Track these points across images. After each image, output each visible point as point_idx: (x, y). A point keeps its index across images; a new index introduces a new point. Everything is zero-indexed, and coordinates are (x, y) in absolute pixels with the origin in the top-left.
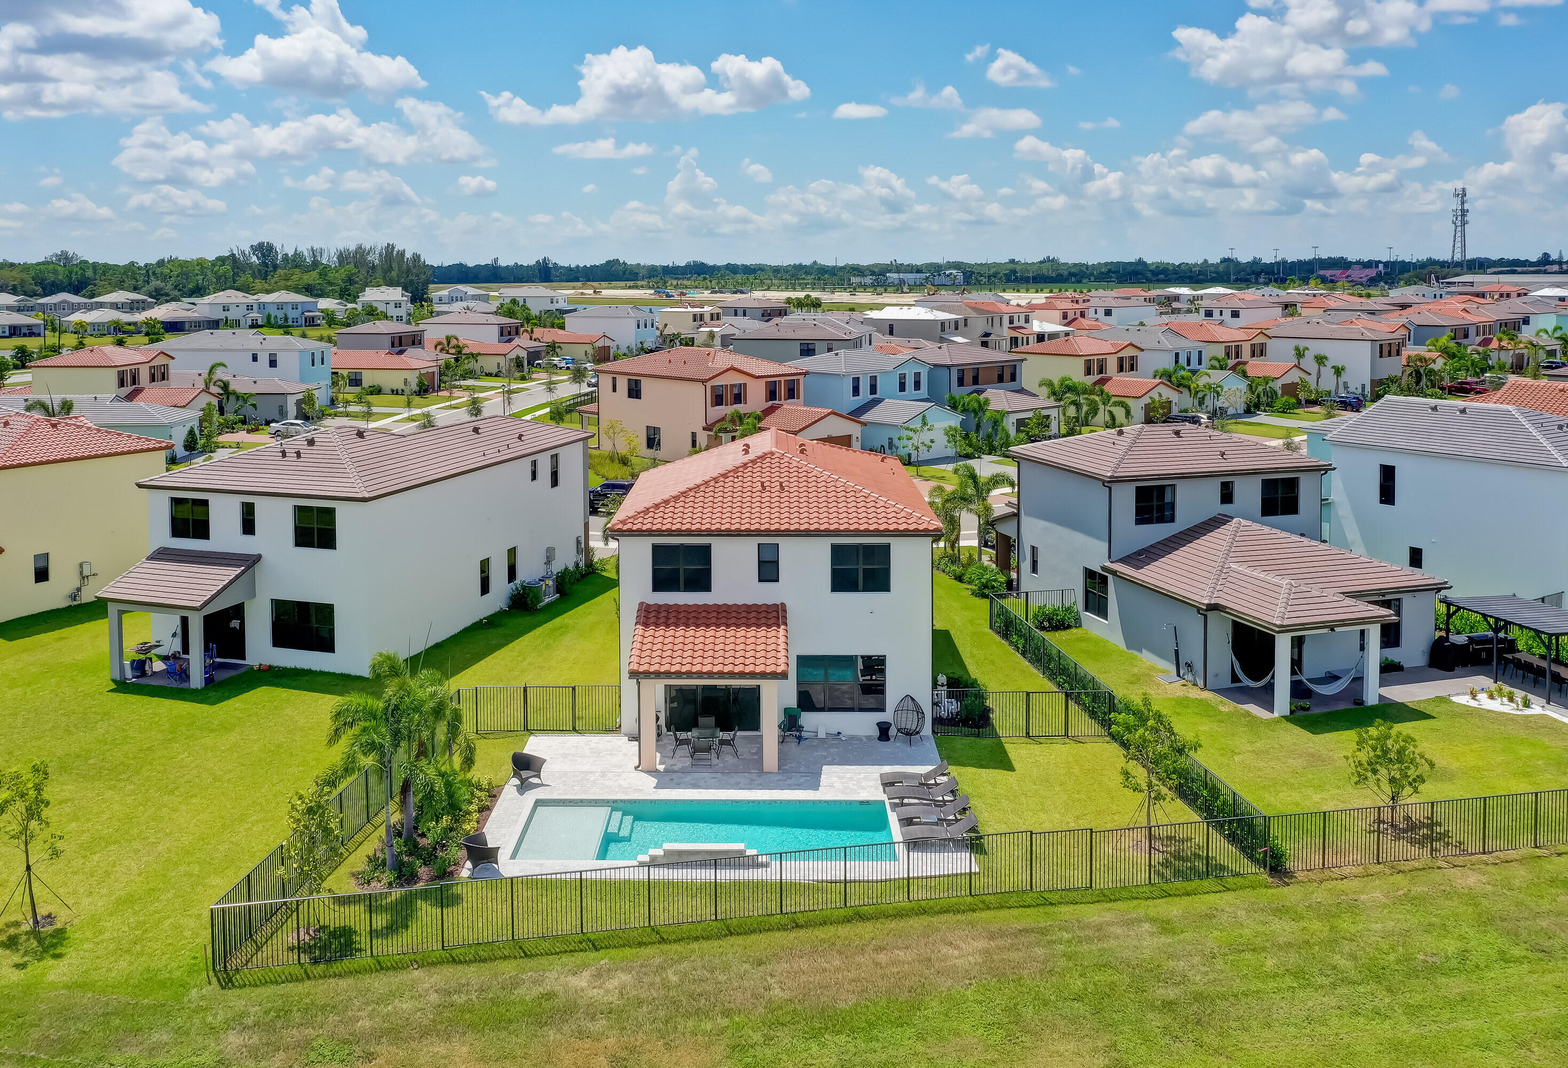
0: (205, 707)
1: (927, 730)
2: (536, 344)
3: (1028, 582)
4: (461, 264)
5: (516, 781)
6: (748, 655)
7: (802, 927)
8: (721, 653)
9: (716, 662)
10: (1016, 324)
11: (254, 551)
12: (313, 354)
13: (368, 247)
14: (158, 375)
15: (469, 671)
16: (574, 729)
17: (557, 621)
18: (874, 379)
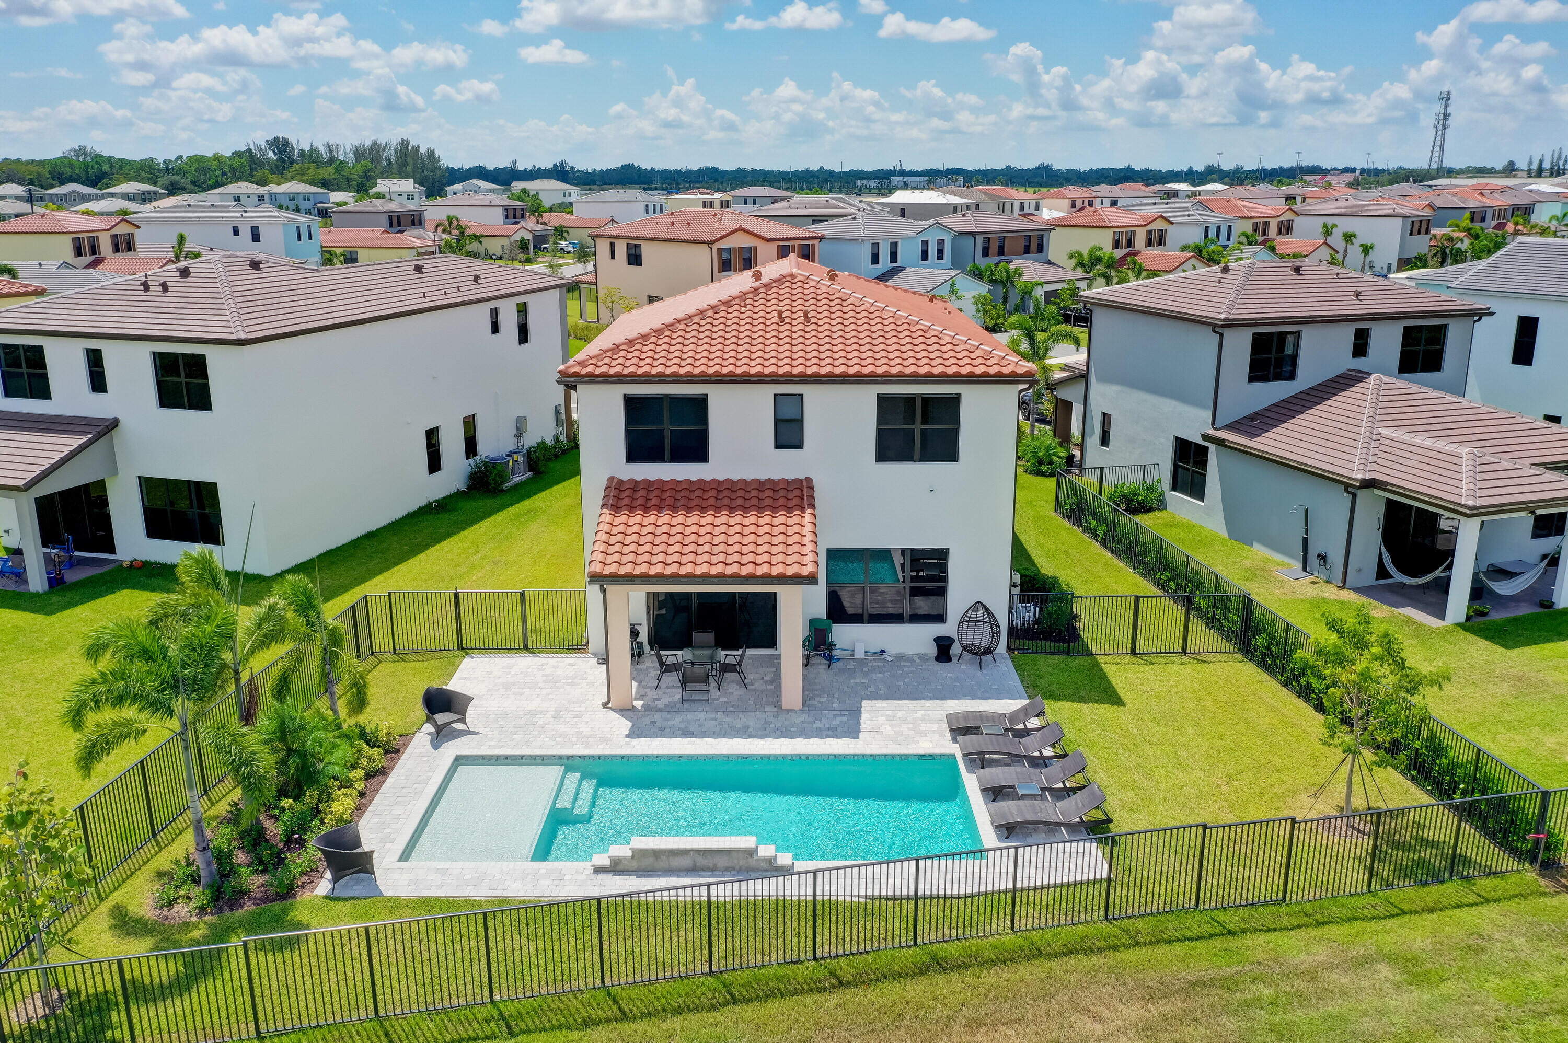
0: (40, 617)
1: (1002, 648)
2: (543, 227)
3: (1095, 455)
4: (481, 167)
5: (429, 728)
6: (760, 550)
7: (848, 985)
8: (722, 547)
9: (714, 560)
10: (1026, 211)
11: (109, 415)
12: (298, 228)
13: (383, 143)
14: (122, 245)
15: (403, 568)
16: (526, 647)
17: (526, 504)
18: (894, 245)
